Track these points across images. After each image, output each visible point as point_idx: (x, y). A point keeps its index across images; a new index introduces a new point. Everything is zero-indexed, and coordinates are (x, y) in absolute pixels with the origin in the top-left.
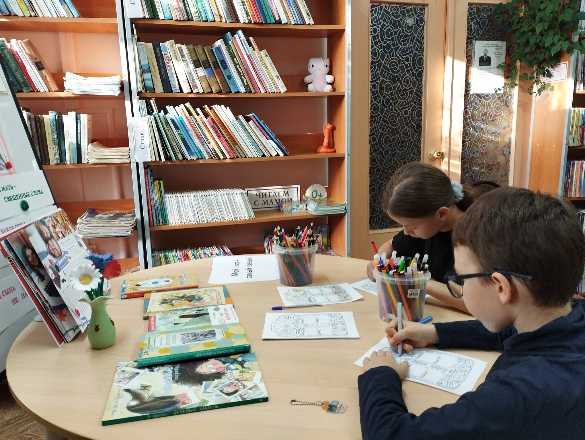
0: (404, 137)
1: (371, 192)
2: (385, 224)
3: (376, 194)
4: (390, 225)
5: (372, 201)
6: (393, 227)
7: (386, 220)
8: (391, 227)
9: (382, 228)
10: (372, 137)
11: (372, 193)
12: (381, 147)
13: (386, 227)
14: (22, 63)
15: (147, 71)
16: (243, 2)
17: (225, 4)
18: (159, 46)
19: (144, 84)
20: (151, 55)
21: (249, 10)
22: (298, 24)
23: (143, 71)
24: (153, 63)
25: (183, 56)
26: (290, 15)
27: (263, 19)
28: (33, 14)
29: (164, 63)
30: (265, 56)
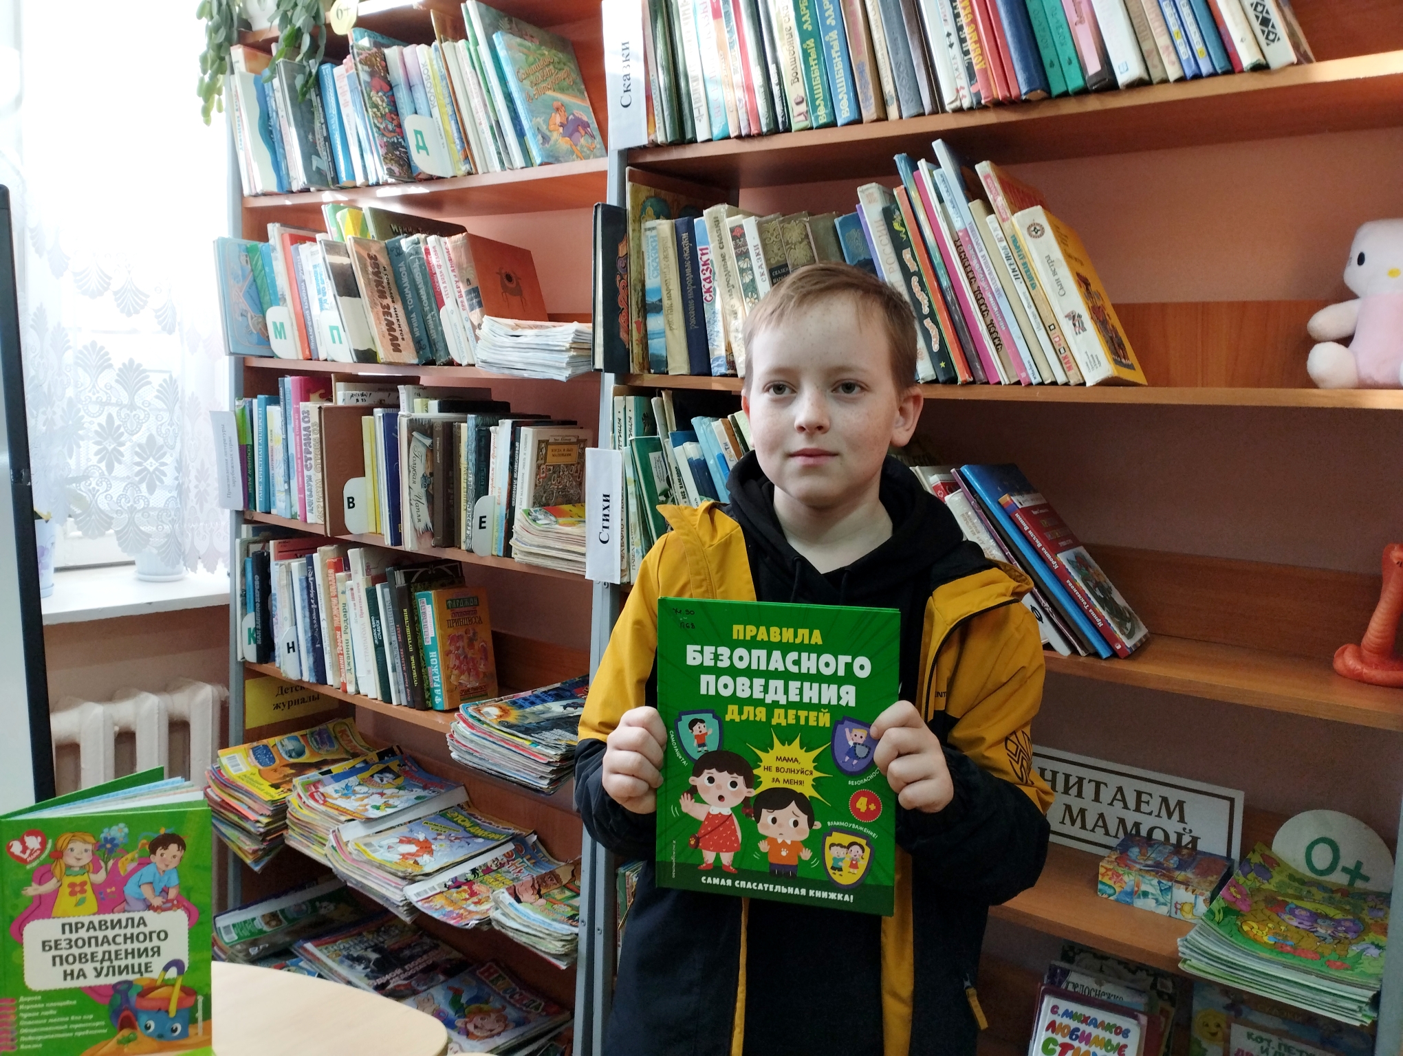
14: (440, 294)
15: (657, 308)
16: (960, 29)
17: (901, 52)
18: (691, 229)
19: (645, 347)
20: (666, 257)
21: (974, 57)
22: (1198, 76)
23: (647, 309)
24: (667, 283)
25: (743, 254)
26: (1162, 41)
27: (1029, 81)
28: (464, 168)
29: (697, 282)
30: (1036, 231)
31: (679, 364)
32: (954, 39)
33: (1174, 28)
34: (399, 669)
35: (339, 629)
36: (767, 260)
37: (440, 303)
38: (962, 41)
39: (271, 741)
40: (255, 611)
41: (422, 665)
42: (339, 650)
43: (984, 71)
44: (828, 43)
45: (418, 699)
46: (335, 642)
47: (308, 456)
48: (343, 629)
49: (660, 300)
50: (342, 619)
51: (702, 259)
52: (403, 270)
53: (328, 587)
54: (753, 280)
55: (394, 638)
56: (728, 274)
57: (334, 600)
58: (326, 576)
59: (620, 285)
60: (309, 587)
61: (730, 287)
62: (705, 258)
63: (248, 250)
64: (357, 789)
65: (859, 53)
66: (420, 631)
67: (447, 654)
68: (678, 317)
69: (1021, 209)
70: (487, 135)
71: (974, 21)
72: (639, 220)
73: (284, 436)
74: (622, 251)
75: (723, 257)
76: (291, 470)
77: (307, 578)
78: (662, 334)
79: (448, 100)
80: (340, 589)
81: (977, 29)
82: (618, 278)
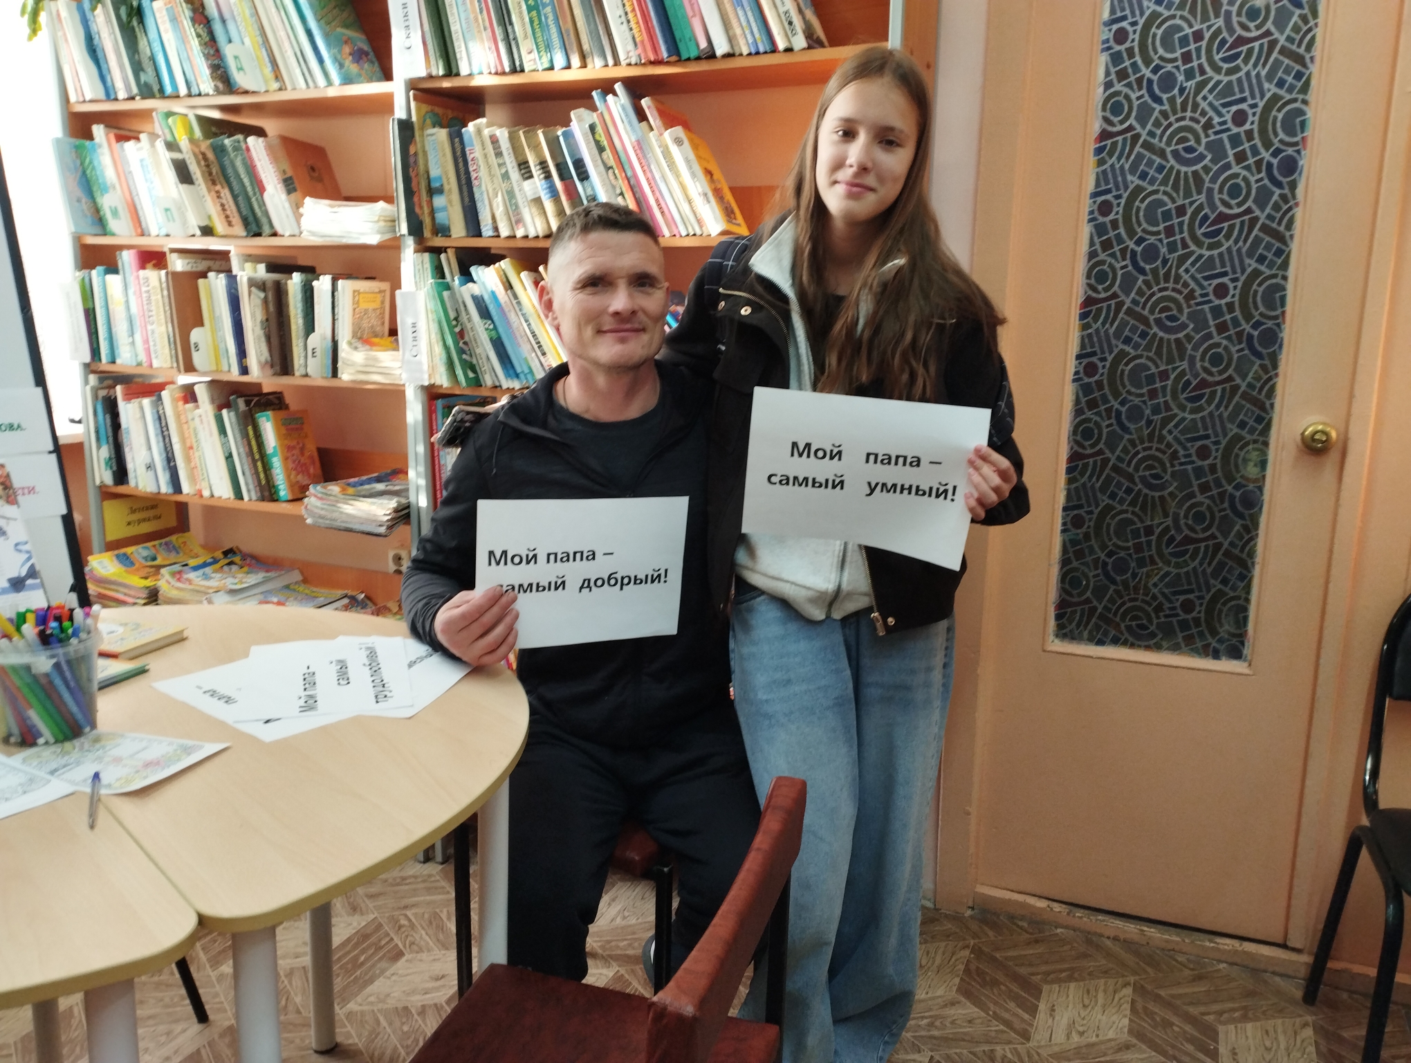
0: (1205, 370)
1: (1069, 526)
2: (1113, 632)
3: (1087, 536)
4: (1131, 639)
5: (1071, 555)
6: (1139, 646)
7: (1118, 619)
8: (1132, 646)
9: (1100, 643)
10: (1085, 361)
11: (1074, 531)
12: (1116, 394)
13: (1116, 641)
14: (261, 181)
15: (440, 191)
16: (626, 14)
17: (592, 26)
18: (460, 136)
19: (433, 219)
20: (444, 155)
21: (635, 31)
22: (758, 53)
23: (432, 192)
24: (446, 173)
25: (499, 154)
26: (738, 31)
27: (668, 50)
28: (276, 85)
29: (467, 173)
30: (678, 142)
31: (458, 230)
32: (623, 19)
33: (744, 24)
34: (248, 473)
35: (191, 448)
36: (516, 158)
37: (262, 189)
38: (629, 21)
39: (129, 550)
40: (108, 442)
41: (267, 468)
42: (193, 465)
43: (642, 42)
44: (545, 15)
45: (267, 494)
46: (188, 459)
47: (151, 314)
48: (195, 447)
49: (442, 185)
50: (194, 440)
51: (470, 158)
52: (227, 163)
53: (178, 416)
54: (507, 171)
55: (241, 450)
56: (489, 167)
57: (185, 426)
58: (175, 408)
59: (412, 174)
60: (160, 419)
61: (492, 176)
62: (472, 156)
63: (77, 148)
64: (213, 575)
65: (565, 22)
66: (262, 442)
67: (286, 459)
68: (455, 196)
69: (672, 127)
70: (292, 61)
71: (634, 10)
72: (422, 128)
73: (124, 299)
74: (412, 151)
75: (486, 156)
76: (134, 327)
77: (158, 412)
78: (444, 209)
79: (258, 33)
80: (190, 417)
81: (636, 15)
82: (411, 170)
